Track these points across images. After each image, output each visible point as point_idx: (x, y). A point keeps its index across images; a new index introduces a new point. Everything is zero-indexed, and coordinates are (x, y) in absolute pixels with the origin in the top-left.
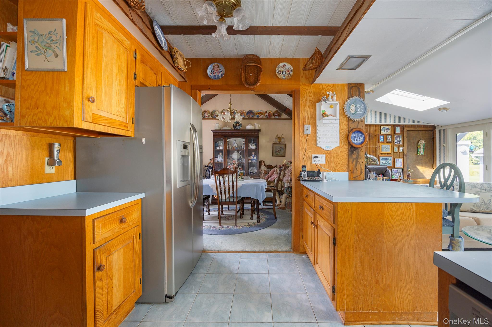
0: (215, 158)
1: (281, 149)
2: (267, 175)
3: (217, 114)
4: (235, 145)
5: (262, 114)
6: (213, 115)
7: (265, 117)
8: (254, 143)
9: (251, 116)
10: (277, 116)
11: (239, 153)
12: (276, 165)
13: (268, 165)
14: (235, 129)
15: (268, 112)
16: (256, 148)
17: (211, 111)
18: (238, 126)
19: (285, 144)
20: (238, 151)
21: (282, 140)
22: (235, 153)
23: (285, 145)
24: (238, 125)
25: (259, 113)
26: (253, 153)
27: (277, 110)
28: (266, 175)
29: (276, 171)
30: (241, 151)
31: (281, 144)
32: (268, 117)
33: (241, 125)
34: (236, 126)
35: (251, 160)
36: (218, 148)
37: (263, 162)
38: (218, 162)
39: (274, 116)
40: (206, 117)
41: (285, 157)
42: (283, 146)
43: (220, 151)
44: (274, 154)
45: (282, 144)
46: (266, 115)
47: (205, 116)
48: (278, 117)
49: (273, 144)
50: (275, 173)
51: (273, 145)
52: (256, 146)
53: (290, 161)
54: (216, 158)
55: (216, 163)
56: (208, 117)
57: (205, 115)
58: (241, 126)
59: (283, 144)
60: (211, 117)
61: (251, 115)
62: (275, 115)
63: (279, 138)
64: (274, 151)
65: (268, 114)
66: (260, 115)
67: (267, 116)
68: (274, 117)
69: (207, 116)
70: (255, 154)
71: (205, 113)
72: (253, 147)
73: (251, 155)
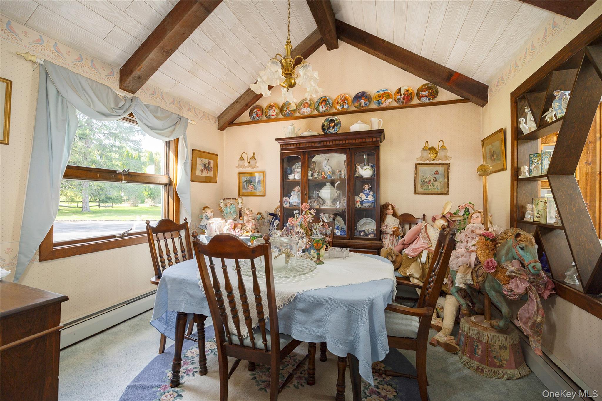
0: (284, 198)
1: (436, 176)
2: (401, 240)
3: (292, 109)
4: (327, 169)
5: (388, 96)
6: (285, 111)
7: (395, 104)
8: (370, 164)
9: (363, 104)
10: (425, 96)
11: (334, 186)
12: (424, 215)
13: (404, 215)
14: (325, 133)
15: (402, 92)
16: (373, 175)
17: (281, 104)
18: (333, 128)
19: (448, 164)
20: (333, 183)
21: (441, 154)
22: (325, 188)
23: (447, 166)
24: (333, 124)
25: (382, 96)
26: (366, 185)
27: (426, 82)
28: (399, 240)
29: (423, 231)
30: (339, 182)
31: (436, 164)
32: (403, 103)
33: (340, 124)
34: (328, 129)
35: (362, 203)
36: (291, 177)
37: (390, 207)
38: (291, 205)
39: (419, 97)
40: (272, 117)
41: (448, 195)
42: (441, 169)
43: (295, 183)
44: (419, 189)
45: (439, 164)
46: (399, 97)
47: (270, 115)
48: (429, 99)
49: (416, 165)
50: (421, 236)
51: (416, 167)
52: (374, 171)
53: (463, 205)
54: (287, 198)
55: (286, 209)
56: (275, 116)
57: (270, 113)
58: (339, 126)
59: (443, 164)
60: (281, 116)
61: (363, 102)
62: (423, 96)
63: (432, 149)
64: (420, 181)
65: (402, 96)
66: (383, 100)
67: (402, 100)
68: (419, 99)
69: (274, 114)
70: (371, 189)
71: (270, 109)
72: (365, 172)
73: (362, 191)
